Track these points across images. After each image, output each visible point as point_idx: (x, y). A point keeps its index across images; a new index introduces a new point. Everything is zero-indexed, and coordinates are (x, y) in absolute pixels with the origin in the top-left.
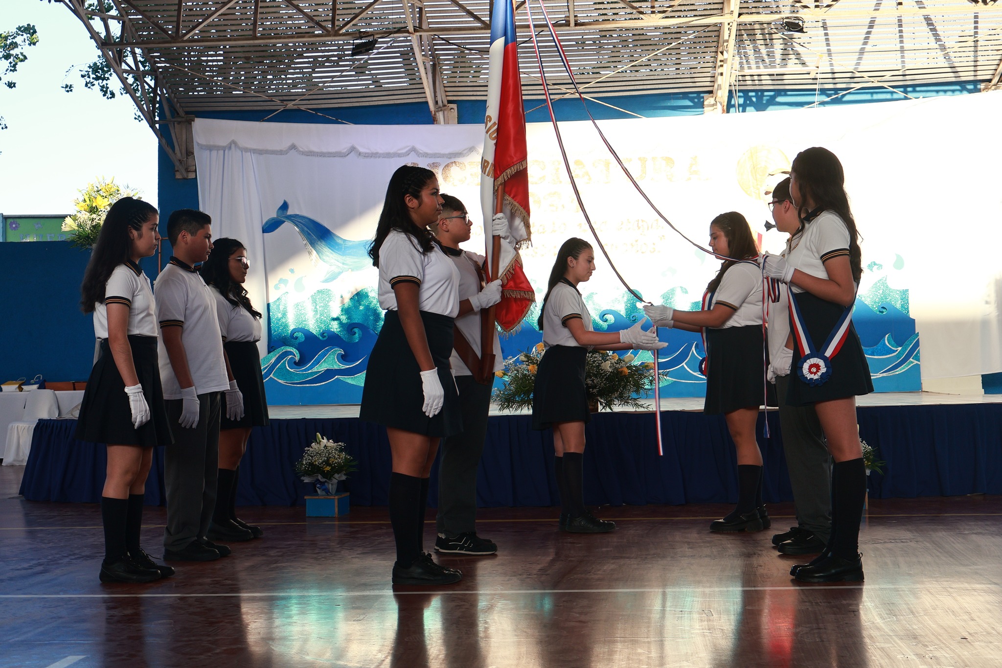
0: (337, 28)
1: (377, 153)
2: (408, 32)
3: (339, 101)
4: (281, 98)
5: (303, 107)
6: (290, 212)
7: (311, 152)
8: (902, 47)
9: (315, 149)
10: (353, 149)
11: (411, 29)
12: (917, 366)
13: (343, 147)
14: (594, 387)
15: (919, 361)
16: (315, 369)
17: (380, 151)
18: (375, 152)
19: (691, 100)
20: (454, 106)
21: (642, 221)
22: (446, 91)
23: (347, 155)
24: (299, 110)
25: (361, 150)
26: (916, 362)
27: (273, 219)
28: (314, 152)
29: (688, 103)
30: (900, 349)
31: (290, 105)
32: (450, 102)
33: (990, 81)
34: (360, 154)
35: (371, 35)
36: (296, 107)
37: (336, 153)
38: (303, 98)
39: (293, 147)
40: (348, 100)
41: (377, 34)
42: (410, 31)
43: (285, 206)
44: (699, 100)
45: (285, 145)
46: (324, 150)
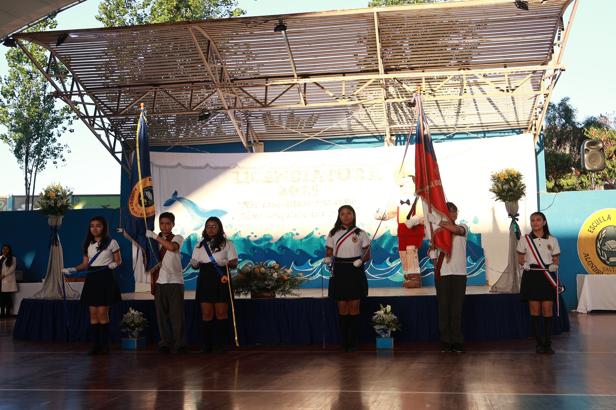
0: (192, 108)
1: (219, 167)
2: (225, 109)
3: (206, 141)
4: (172, 141)
5: (182, 145)
6: (178, 196)
7: (188, 166)
8: (478, 113)
9: (190, 165)
10: (207, 165)
11: (227, 108)
12: (484, 273)
13: (203, 164)
14: (269, 285)
15: (485, 270)
16: (187, 272)
17: (221, 166)
18: (218, 166)
19: (378, 138)
20: (262, 143)
21: (348, 200)
22: (257, 136)
23: (206, 167)
24: (181, 146)
25: (212, 165)
26: (483, 270)
27: (170, 199)
28: (189, 167)
29: (375, 140)
30: (475, 263)
31: (177, 144)
32: (260, 141)
33: (527, 128)
34: (211, 167)
35: (208, 111)
36: (179, 145)
37: (200, 167)
38: (182, 140)
39: (179, 164)
40: (210, 141)
41: (211, 110)
42: (226, 109)
43: (176, 193)
44: (382, 138)
45: (175, 163)
46: (194, 166)
